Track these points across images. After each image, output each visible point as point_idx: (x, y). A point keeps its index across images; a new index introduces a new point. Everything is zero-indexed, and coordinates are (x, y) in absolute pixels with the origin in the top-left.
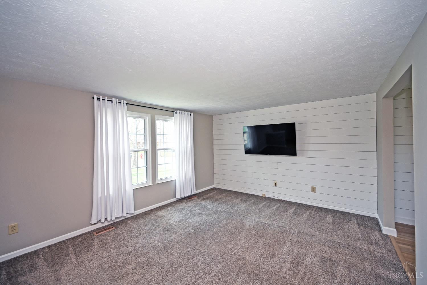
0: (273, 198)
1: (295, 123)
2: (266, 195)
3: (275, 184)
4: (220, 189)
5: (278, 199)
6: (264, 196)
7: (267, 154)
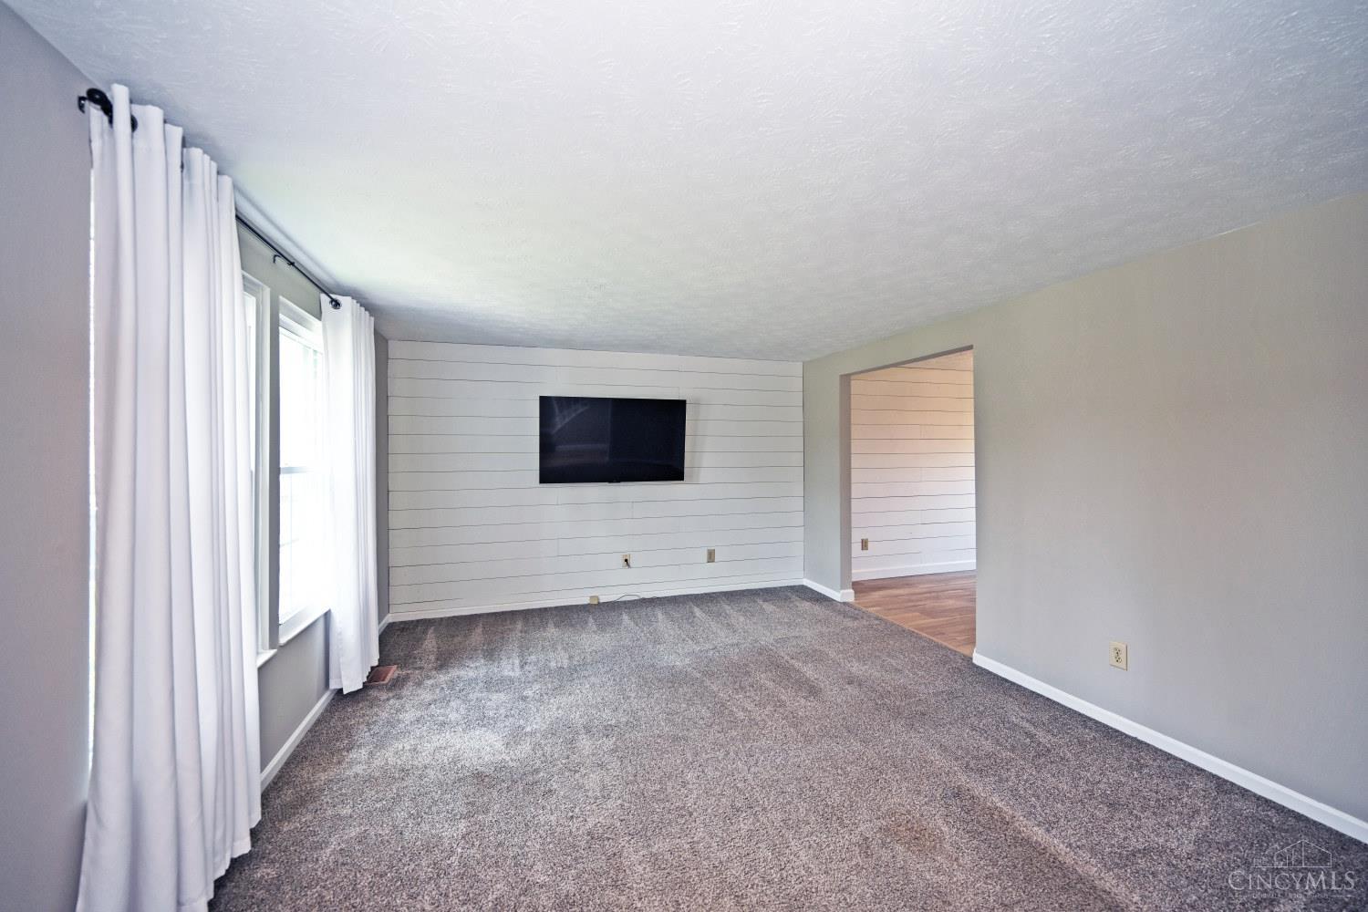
0: (624, 599)
1: (685, 401)
2: (600, 597)
3: (626, 560)
4: (425, 620)
5: (636, 598)
6: (596, 603)
7: (610, 481)
